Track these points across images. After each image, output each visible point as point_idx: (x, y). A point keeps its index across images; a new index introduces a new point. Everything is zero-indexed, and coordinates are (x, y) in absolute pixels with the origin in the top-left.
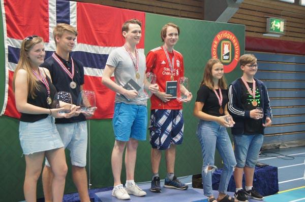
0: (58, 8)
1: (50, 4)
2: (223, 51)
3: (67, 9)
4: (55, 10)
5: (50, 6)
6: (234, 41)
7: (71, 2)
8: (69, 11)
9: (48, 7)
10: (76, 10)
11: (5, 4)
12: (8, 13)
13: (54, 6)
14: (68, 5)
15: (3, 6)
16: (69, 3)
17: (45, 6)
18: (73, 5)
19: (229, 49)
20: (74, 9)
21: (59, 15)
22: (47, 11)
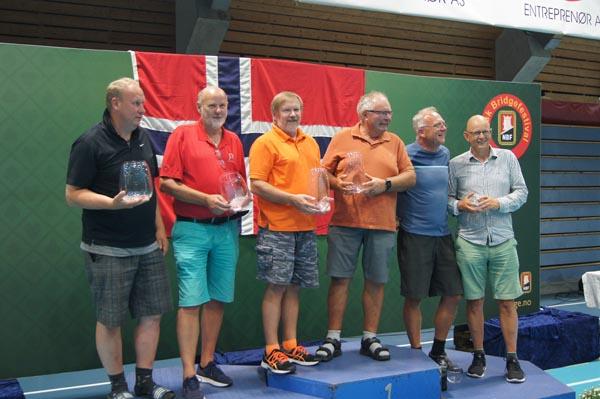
0: (220, 69)
1: (209, 63)
2: (502, 126)
3: (236, 70)
4: (216, 73)
5: (208, 66)
6: (522, 110)
7: (242, 60)
8: (238, 72)
9: (205, 68)
10: (250, 71)
11: (138, 66)
12: (143, 81)
13: (214, 66)
14: (236, 64)
15: (135, 69)
16: (238, 61)
17: (201, 66)
18: (245, 63)
19: (512, 124)
20: (246, 69)
21: (223, 79)
22: (203, 74)
